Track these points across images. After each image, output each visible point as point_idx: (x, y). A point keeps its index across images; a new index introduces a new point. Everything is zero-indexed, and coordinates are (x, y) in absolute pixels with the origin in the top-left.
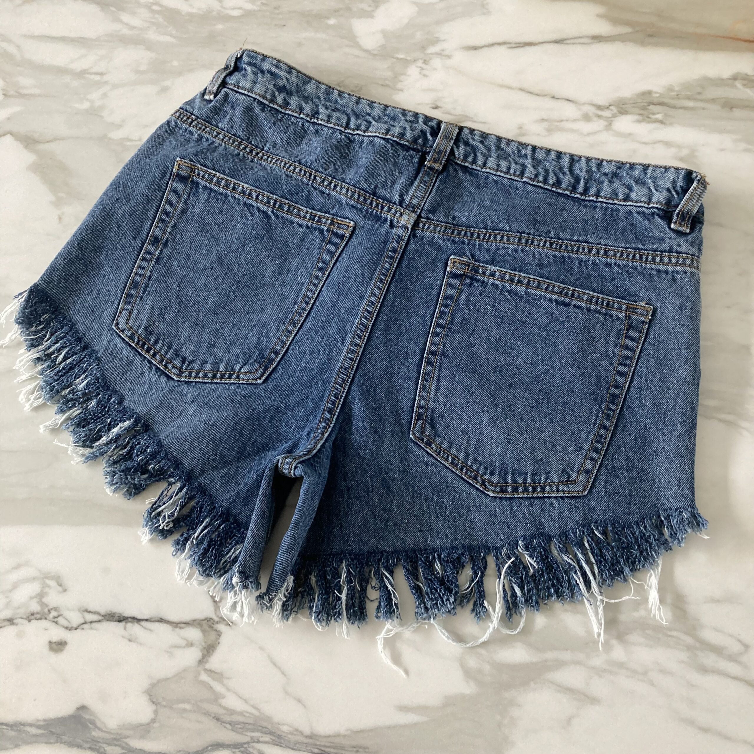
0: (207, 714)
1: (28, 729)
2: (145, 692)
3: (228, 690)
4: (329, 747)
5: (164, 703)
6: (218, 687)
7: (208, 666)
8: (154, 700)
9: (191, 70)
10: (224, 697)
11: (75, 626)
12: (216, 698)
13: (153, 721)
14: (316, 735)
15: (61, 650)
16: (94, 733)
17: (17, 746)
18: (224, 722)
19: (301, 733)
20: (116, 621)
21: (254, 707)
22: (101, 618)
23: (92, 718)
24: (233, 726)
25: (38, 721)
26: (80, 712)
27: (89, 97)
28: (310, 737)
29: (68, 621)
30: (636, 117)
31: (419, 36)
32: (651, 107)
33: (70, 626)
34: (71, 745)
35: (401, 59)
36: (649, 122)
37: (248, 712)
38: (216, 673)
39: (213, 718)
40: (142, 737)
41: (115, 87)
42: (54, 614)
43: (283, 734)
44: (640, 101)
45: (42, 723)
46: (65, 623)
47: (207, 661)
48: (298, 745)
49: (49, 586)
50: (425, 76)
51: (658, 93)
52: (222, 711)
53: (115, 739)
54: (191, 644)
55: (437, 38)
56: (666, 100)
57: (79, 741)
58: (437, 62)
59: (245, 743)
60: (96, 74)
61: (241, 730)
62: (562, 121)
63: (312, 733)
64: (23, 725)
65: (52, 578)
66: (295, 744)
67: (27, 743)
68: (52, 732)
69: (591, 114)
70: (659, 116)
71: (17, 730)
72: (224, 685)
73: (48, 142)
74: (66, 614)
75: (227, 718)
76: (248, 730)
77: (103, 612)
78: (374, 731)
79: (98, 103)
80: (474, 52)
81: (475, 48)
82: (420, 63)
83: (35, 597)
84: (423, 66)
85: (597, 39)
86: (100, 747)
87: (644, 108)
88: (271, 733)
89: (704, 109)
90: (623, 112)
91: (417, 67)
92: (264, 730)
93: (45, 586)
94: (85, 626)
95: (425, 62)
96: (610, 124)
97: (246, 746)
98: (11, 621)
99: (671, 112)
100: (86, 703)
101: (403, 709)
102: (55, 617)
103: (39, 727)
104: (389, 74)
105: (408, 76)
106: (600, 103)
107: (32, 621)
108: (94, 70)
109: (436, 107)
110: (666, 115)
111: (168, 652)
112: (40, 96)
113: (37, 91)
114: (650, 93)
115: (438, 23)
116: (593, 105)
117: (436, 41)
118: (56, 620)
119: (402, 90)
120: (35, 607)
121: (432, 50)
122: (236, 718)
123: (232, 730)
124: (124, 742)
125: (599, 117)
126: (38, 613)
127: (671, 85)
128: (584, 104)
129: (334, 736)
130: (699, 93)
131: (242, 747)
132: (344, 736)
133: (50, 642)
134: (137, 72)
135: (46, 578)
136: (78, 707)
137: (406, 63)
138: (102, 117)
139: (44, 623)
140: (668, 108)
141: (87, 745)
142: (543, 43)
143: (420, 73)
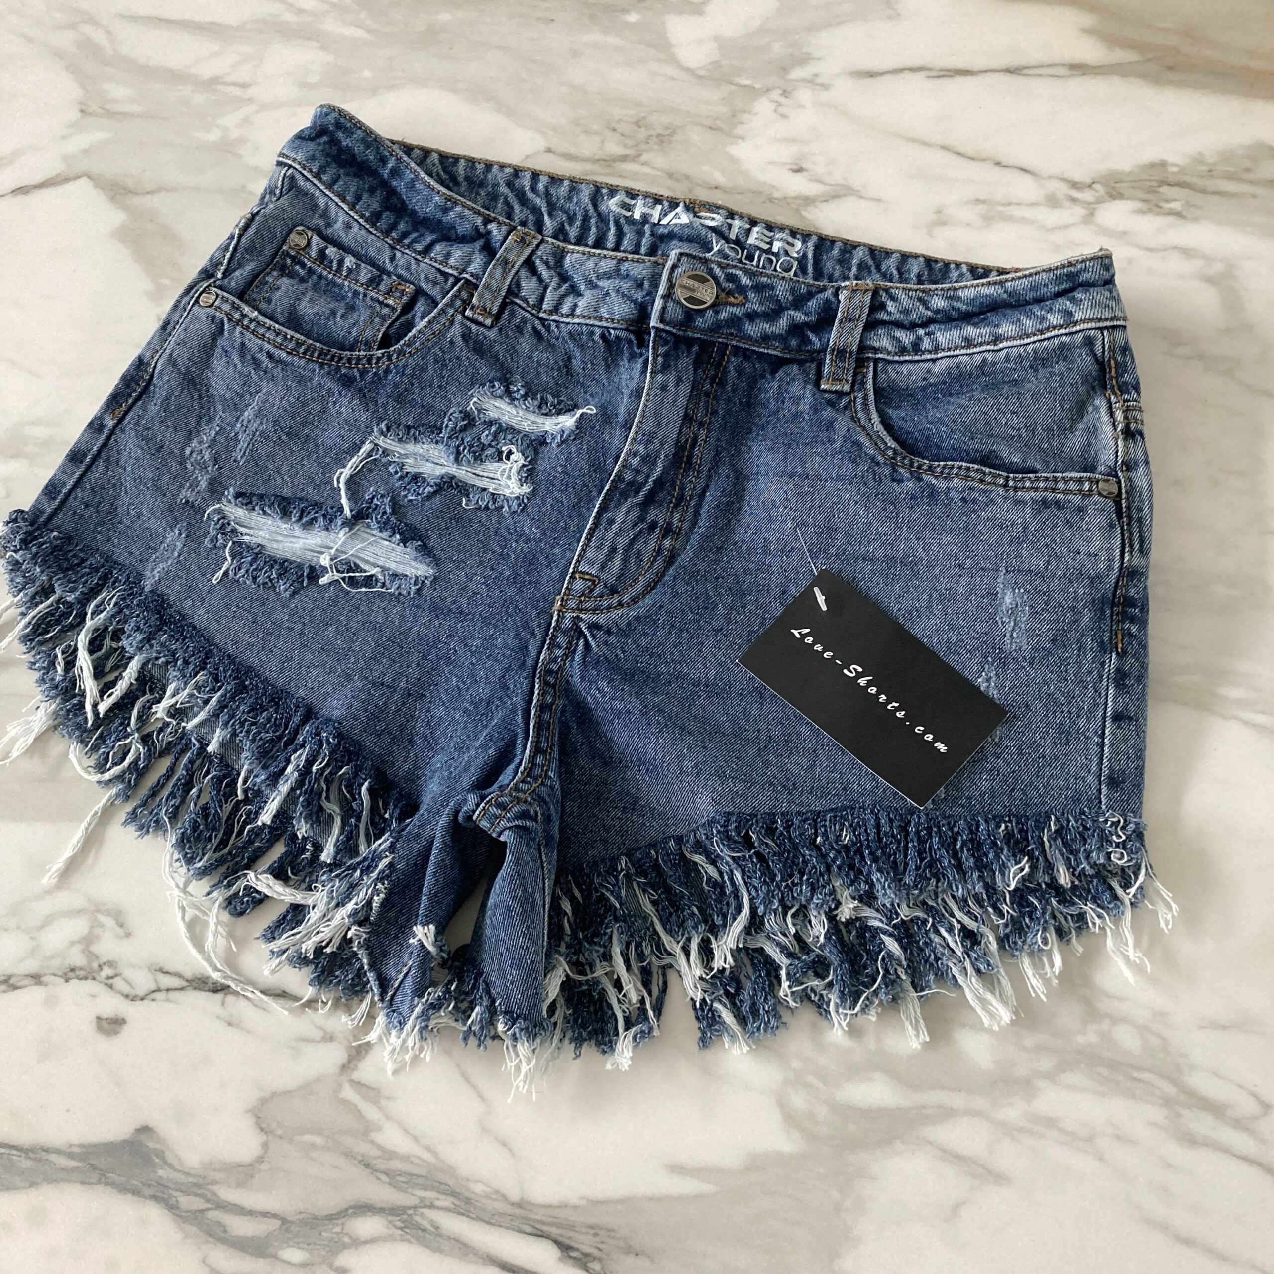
0: (349, 1155)
1: (53, 1157)
2: (248, 1111)
3: (388, 1117)
4: (549, 1224)
5: (279, 1132)
6: (371, 1112)
7: (355, 1076)
8: (264, 1126)
9: (393, 87)
10: (379, 1129)
11: (141, 993)
12: (367, 1129)
13: (260, 1159)
14: (529, 1203)
15: (116, 1033)
16: (161, 1173)
17: (33, 1185)
18: (376, 1171)
19: (505, 1198)
20: (209, 991)
21: (428, 1148)
22: (185, 984)
23: (158, 1146)
24: (392, 1177)
25: (71, 1145)
26: (143, 1137)
27: (219, 122)
28: (520, 1205)
29: (130, 985)
30: (1138, 205)
31: (777, 48)
32: (1164, 189)
33: (132, 993)
34: (124, 1189)
35: (746, 86)
36: (1158, 214)
37: (419, 1158)
38: (369, 1088)
39: (360, 1162)
40: (240, 1185)
41: (265, 107)
42: (107, 971)
43: (473, 1196)
44: (1144, 177)
45: (77, 1150)
46: (126, 989)
47: (356, 1068)
48: (496, 1217)
49: (102, 926)
50: (784, 116)
51: (1176, 165)
52: (374, 1152)
53: (195, 1185)
54: (330, 1038)
55: (808, 54)
56: (1188, 179)
57: (135, 1183)
58: (804, 95)
59: (409, 1208)
60: (235, 84)
61: (404, 1186)
62: (1010, 204)
63: (522, 1199)
64: (47, 1150)
65: (108, 913)
66: (493, 1215)
67: (50, 1181)
68: (92, 1165)
69: (1060, 195)
70: (1176, 206)
71: (35, 1159)
72: (380, 1108)
73: (148, 193)
74: (128, 973)
75: (381, 1165)
76: (416, 1186)
77: (189, 975)
78: (627, 1202)
79: (234, 134)
80: (869, 81)
81: (871, 74)
82: (776, 95)
83: (79, 942)
84: (782, 100)
85: (1079, 69)
86: (171, 1196)
87: (1152, 191)
88: (454, 1194)
89: (1254, 196)
90: (1115, 195)
91: (772, 101)
92: (442, 1187)
93: (95, 924)
94: (158, 995)
95: (785, 93)
96: (1092, 214)
97: (410, 1212)
98: (36, 979)
99: (1197, 198)
100: (151, 1124)
101: (678, 1169)
102: (109, 978)
103: (71, 1156)
104: (723, 109)
105: (756, 114)
106: (1077, 177)
107: (71, 981)
108: (234, 78)
109: (799, 170)
110: (1189, 204)
111: (293, 1048)
112: (139, 116)
113: (134, 108)
114: (1163, 164)
115: (812, 28)
116: (1064, 180)
117: (805, 59)
118: (111, 981)
119: (743, 139)
120: (77, 958)
121: (797, 73)
122: (396, 1165)
123: (390, 1184)
124: (209, 1190)
125: (1074, 200)
126: (81, 969)
127: (1200, 154)
128: (1050, 177)
129: (559, 1207)
130: (1248, 170)
131: (404, 1213)
132: (576, 1207)
133: (99, 1018)
134: (303, 85)
135: (99, 911)
136: (138, 1127)
137: (753, 93)
138: (241, 156)
139: (89, 986)
140: (1192, 192)
141: (148, 1192)
142: (986, 71)
143: (776, 111)
